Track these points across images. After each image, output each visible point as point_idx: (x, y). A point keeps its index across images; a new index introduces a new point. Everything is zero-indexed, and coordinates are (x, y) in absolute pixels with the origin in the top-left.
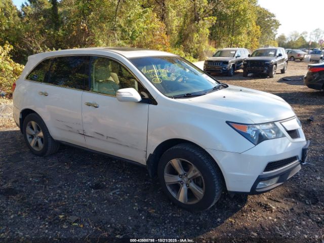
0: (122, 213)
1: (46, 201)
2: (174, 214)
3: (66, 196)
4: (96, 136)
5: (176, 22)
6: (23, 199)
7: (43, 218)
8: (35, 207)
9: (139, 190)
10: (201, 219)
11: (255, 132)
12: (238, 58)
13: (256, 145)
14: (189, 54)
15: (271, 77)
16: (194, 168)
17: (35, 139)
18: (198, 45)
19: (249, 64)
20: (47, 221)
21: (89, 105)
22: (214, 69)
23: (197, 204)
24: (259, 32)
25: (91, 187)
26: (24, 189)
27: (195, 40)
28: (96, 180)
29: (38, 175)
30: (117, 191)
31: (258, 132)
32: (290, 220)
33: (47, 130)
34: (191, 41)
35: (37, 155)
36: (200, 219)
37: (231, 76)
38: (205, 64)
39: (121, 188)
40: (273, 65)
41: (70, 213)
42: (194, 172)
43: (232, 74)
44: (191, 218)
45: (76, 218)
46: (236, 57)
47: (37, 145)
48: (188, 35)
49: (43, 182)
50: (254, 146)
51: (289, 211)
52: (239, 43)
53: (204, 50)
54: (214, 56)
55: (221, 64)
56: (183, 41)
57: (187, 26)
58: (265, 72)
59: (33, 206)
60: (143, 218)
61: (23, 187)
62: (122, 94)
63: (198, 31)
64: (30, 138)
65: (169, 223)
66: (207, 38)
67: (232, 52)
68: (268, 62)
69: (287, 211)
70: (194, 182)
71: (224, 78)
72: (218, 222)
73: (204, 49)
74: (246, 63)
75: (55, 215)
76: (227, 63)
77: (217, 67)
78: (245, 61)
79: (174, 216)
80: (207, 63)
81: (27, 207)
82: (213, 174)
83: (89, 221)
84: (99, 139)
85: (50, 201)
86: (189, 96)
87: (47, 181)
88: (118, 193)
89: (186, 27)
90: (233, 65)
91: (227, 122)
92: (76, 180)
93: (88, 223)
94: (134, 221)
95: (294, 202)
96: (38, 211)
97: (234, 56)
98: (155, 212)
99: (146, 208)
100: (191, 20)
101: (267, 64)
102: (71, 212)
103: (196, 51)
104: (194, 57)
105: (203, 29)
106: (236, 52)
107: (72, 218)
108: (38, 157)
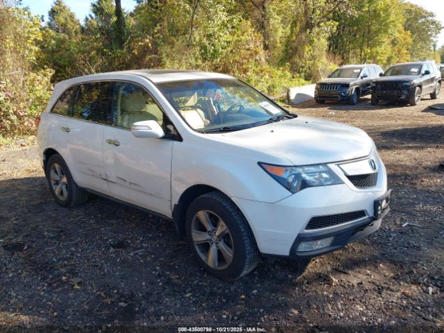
0: (137, 277)
1: (55, 260)
2: (200, 281)
3: (79, 255)
4: (119, 181)
5: (280, 31)
6: (30, 256)
7: (44, 279)
8: (40, 266)
9: (168, 251)
10: (232, 289)
11: (293, 176)
12: (364, 79)
13: (293, 193)
14: (298, 75)
15: (413, 104)
16: (222, 223)
17: (60, 185)
18: (312, 62)
19: (379, 87)
20: (47, 282)
21: (110, 142)
22: (328, 95)
23: (227, 269)
24: (410, 40)
25: (111, 245)
26: (34, 245)
27: (307, 55)
28: (121, 237)
29: (55, 229)
30: (140, 252)
31: (298, 176)
32: (351, 298)
33: (71, 174)
34: (301, 57)
35: (62, 206)
36: (230, 289)
37: (353, 104)
38: (316, 88)
39: (146, 248)
40: (415, 88)
41: (75, 274)
42: (222, 228)
43: (355, 101)
44: (219, 288)
45: (79, 280)
46: (362, 78)
47: (62, 193)
48: (296, 48)
49: (58, 238)
50: (290, 194)
51: (356, 285)
52: (378, 58)
53: (319, 68)
54: (329, 77)
55: (339, 87)
56: (291, 57)
57: (297, 36)
58: (403, 97)
59: (38, 264)
60: (160, 284)
61: (33, 242)
62: (138, 128)
63: (311, 42)
64: (55, 184)
65: (190, 292)
66: (324, 52)
67: (355, 71)
68: (408, 84)
69: (353, 286)
70: (225, 241)
71: (343, 107)
72: (253, 294)
73: (320, 66)
74: (374, 85)
75: (59, 276)
76: (347, 86)
77: (333, 92)
78: (373, 83)
79: (200, 284)
80: (319, 86)
81: (31, 266)
82: (242, 230)
83: (94, 284)
84: (121, 185)
85: (59, 260)
86: (226, 130)
87: (64, 237)
88: (140, 254)
89: (294, 38)
90: (357, 89)
91: (259, 164)
92: (97, 237)
93: (92, 286)
94: (147, 287)
95: (368, 275)
96: (41, 270)
97: (358, 77)
98: (178, 279)
99: (168, 273)
100: (301, 28)
101: (406, 86)
102: (77, 273)
103: (308, 71)
104: (306, 79)
105: (319, 39)
106: (361, 70)
107: (75, 280)
108: (63, 208)
